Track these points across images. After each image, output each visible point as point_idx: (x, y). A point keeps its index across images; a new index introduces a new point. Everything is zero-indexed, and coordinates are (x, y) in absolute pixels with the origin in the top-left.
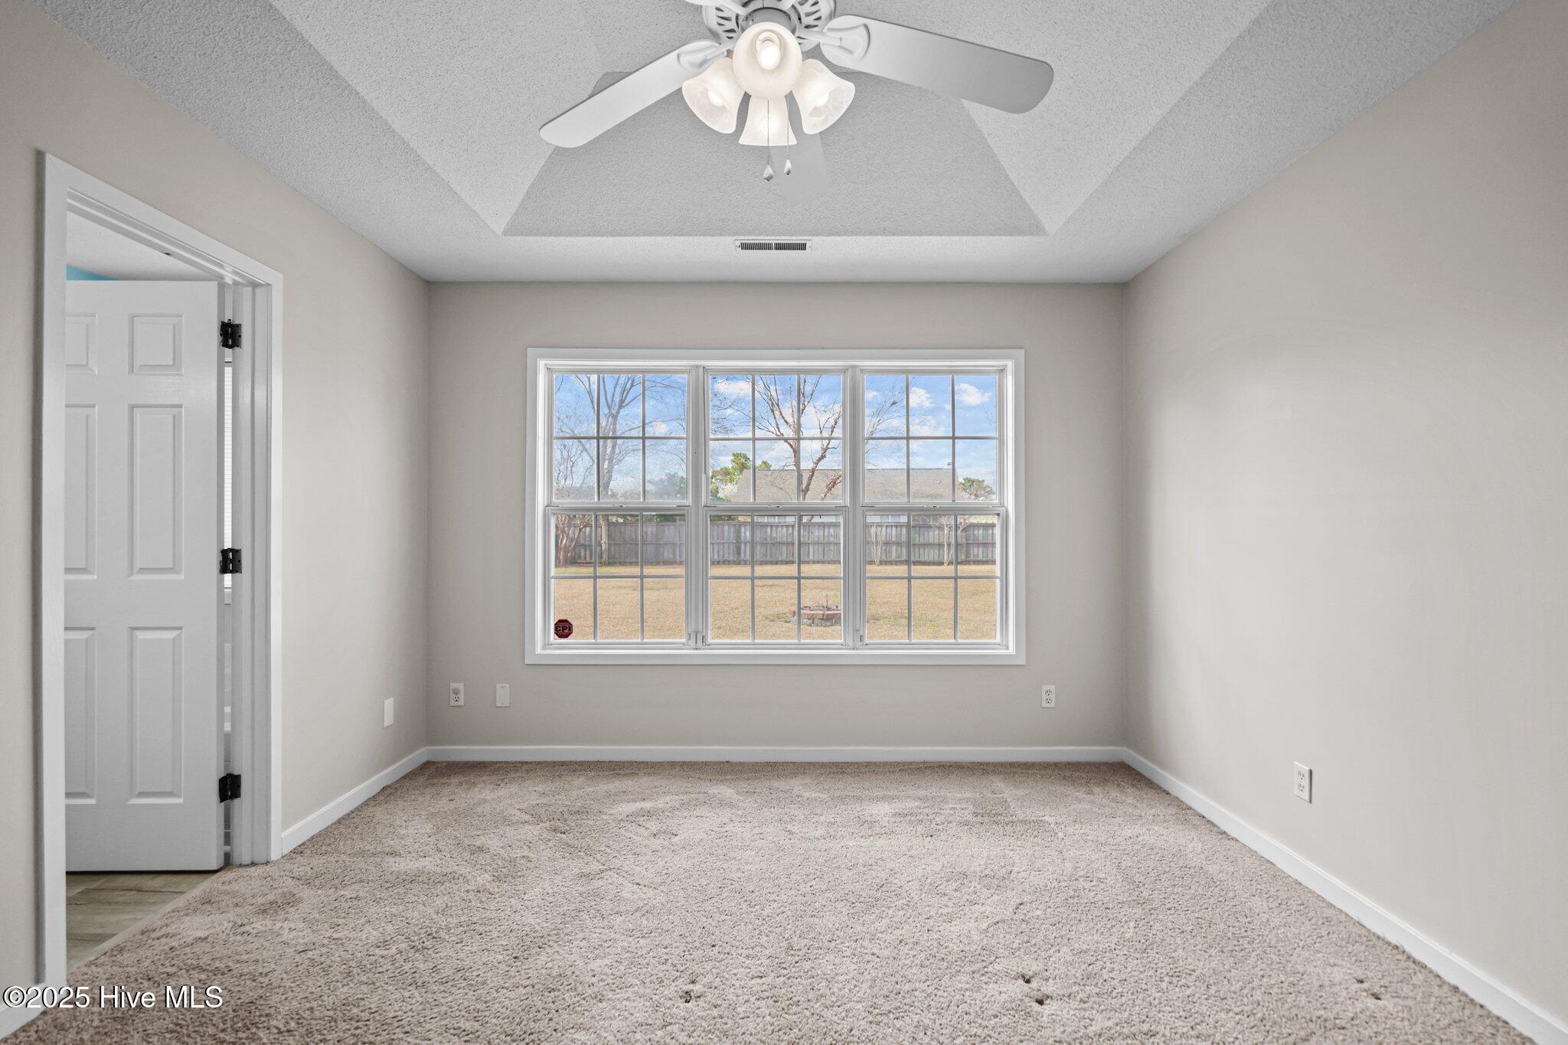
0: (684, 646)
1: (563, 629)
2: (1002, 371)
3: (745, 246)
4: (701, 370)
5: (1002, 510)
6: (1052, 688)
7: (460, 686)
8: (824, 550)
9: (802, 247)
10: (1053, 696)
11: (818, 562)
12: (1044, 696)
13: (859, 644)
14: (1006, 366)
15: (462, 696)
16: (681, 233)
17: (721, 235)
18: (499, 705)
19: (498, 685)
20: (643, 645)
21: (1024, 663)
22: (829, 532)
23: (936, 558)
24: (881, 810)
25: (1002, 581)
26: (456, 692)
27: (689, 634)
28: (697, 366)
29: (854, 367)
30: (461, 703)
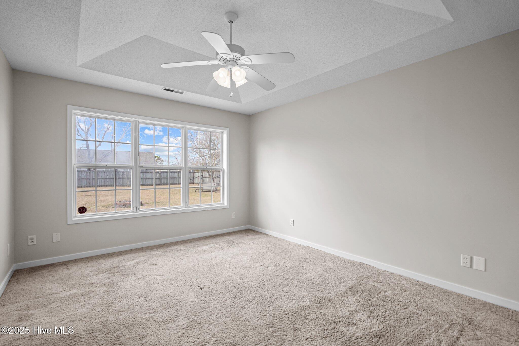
0: (132, 212)
1: (82, 210)
2: (223, 133)
3: (165, 89)
4: (137, 122)
5: (222, 169)
6: (234, 213)
7: (34, 237)
8: (104, 181)
9: (182, 93)
10: (235, 215)
11: (102, 186)
12: (233, 215)
13: (187, 206)
14: (224, 132)
15: (35, 240)
16: (148, 82)
17: (161, 85)
18: (54, 241)
19: (54, 234)
20: (116, 213)
21: (228, 207)
22: (106, 174)
23: (150, 183)
24: (206, 247)
25: (223, 187)
26: (32, 239)
27: (134, 208)
28: (136, 121)
29: (185, 127)
30: (35, 243)
